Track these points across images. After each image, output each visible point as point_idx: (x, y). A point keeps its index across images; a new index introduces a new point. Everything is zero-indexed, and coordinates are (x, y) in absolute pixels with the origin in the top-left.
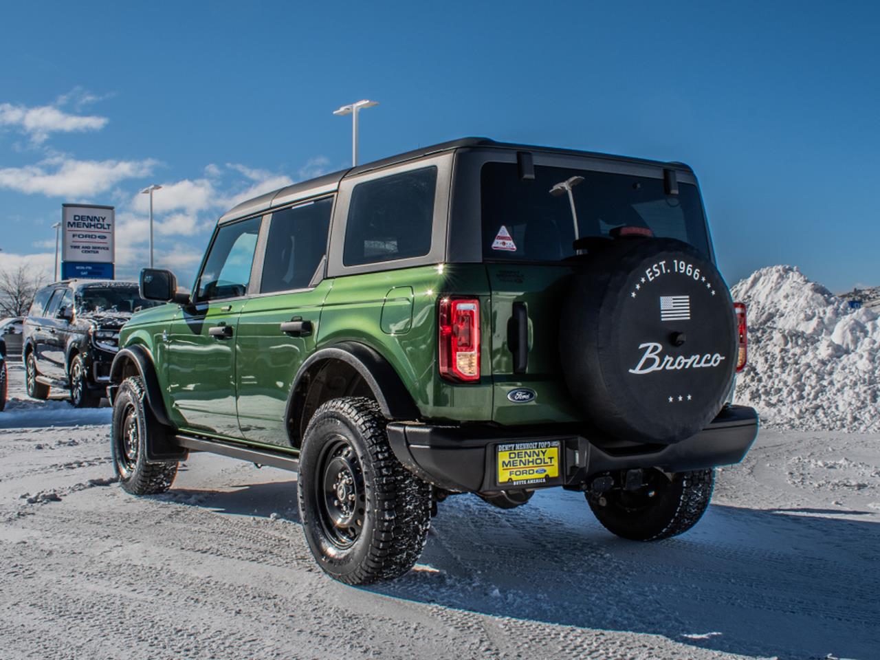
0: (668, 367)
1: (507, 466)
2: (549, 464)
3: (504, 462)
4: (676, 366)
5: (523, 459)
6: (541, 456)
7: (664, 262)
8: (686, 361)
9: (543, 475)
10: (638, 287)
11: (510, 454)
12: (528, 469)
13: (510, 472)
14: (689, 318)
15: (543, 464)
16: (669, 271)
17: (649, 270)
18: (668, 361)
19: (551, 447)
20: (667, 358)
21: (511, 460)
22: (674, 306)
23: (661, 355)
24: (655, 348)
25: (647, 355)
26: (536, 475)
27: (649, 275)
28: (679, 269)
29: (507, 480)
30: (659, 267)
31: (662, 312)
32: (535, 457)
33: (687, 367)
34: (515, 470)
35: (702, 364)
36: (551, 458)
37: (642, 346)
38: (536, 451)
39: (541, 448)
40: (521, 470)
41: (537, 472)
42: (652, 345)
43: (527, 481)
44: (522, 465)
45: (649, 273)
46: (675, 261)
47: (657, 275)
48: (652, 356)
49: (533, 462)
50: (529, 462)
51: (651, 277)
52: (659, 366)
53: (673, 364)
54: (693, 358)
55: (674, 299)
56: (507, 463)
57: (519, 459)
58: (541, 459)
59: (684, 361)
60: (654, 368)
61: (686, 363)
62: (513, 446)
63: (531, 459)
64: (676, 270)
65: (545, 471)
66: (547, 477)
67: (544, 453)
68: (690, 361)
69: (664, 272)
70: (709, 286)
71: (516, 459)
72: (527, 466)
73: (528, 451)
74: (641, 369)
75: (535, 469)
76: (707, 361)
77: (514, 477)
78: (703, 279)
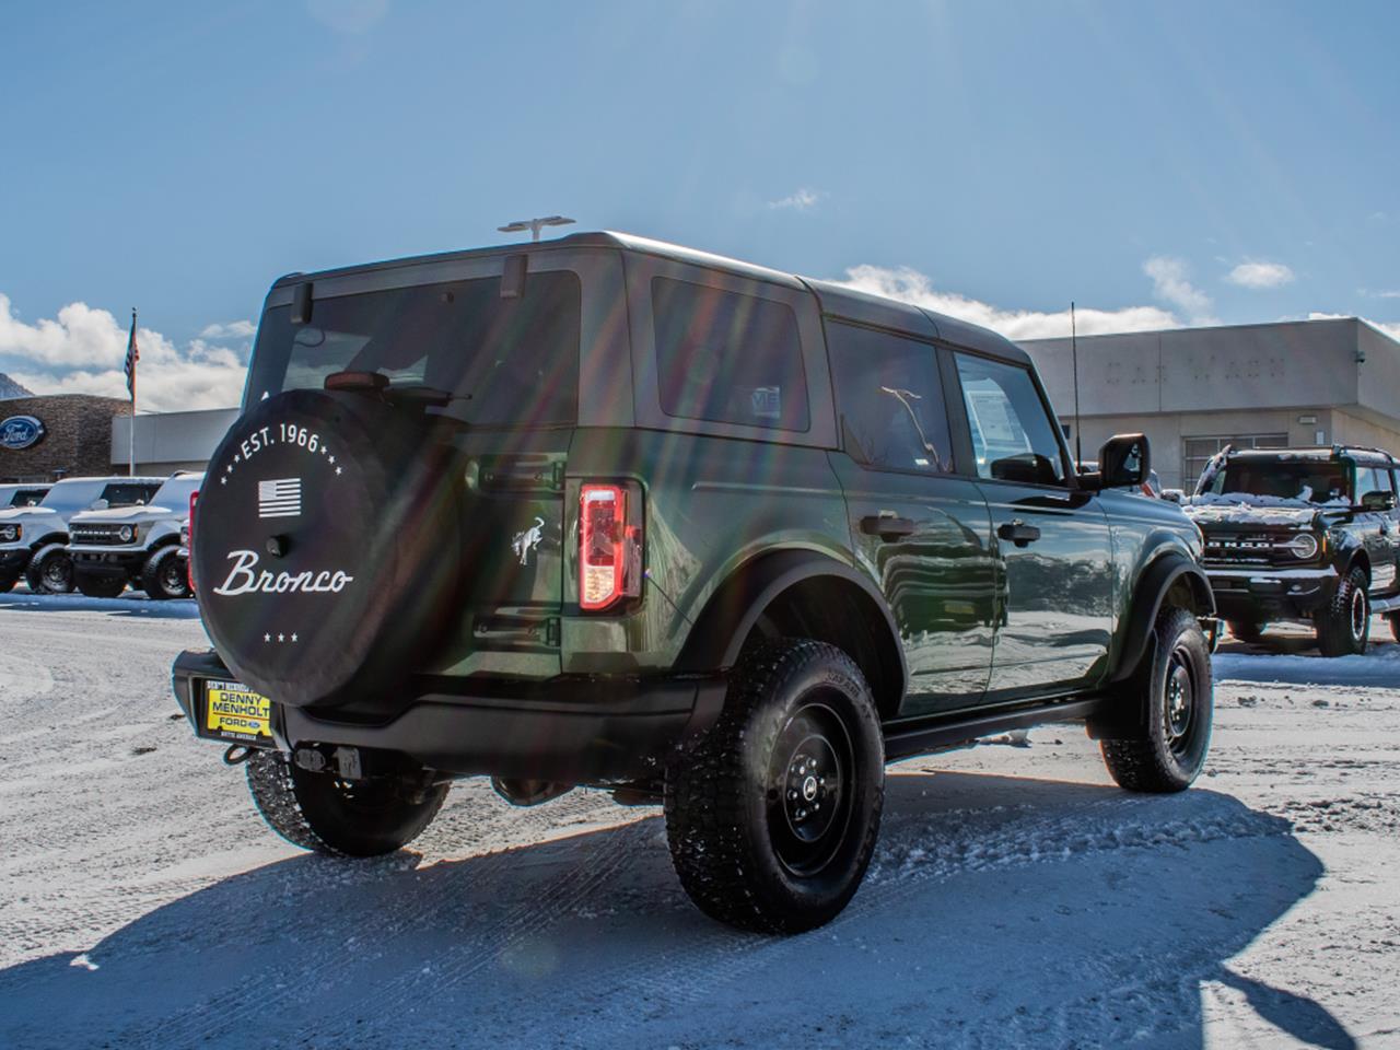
0: (265, 589)
1: (218, 709)
2: (263, 717)
3: (215, 704)
4: (276, 587)
5: (235, 704)
6: (255, 703)
7: (266, 429)
8: (292, 580)
9: (256, 731)
10: (230, 469)
11: (221, 694)
12: (239, 719)
13: (221, 718)
14: (299, 513)
15: (256, 716)
16: (272, 442)
17: (246, 442)
18: (266, 579)
20: (265, 574)
21: (223, 703)
22: (278, 495)
23: (257, 570)
24: (249, 559)
25: (238, 568)
26: (248, 730)
27: (245, 451)
28: (287, 437)
29: (216, 728)
30: (260, 438)
31: (261, 505)
32: (249, 704)
33: (293, 589)
34: (226, 717)
35: (316, 587)
36: (265, 709)
37: (231, 555)
38: (250, 696)
40: (233, 718)
41: (249, 724)
42: (244, 554)
43: (236, 733)
44: (234, 713)
45: (246, 447)
46: (283, 426)
47: (255, 450)
48: (245, 570)
49: (246, 710)
50: (241, 709)
51: (248, 452)
52: (253, 585)
53: (272, 584)
54: (302, 576)
55: (278, 484)
56: (218, 706)
57: (230, 703)
58: (255, 708)
59: (288, 580)
60: (247, 588)
61: (291, 584)
62: (222, 684)
63: (243, 706)
64: (283, 440)
65: (257, 725)
66: (260, 733)
67: (258, 701)
68: (297, 581)
69: (266, 443)
70: (332, 460)
71: (228, 702)
72: (239, 714)
73: (241, 695)
74: (229, 589)
75: (249, 720)
76: (325, 583)
77: (225, 727)
78: (324, 450)
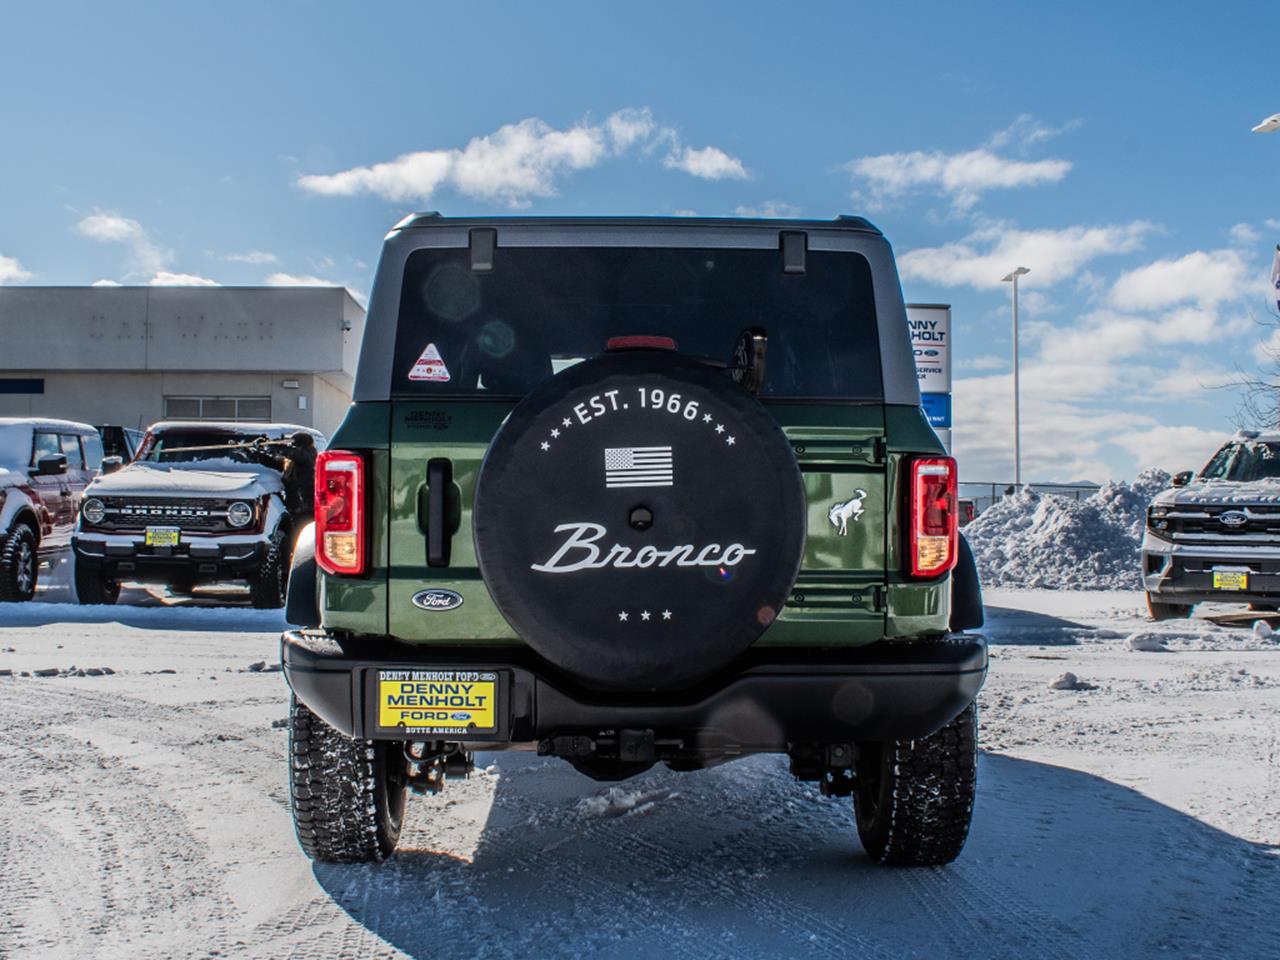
0: (618, 564)
1: (396, 703)
2: (477, 706)
3: (391, 697)
4: (637, 561)
5: (428, 696)
6: (462, 692)
7: (616, 392)
8: (662, 554)
9: (466, 723)
10: (555, 433)
11: (403, 686)
12: (435, 712)
13: (402, 713)
14: (671, 483)
15: (464, 706)
16: (626, 406)
17: (582, 405)
18: (619, 554)
19: (480, 681)
20: (617, 548)
21: (405, 695)
22: (635, 464)
23: (605, 545)
24: (590, 533)
25: (572, 542)
26: (450, 722)
27: (580, 415)
28: (649, 402)
29: (395, 724)
30: (606, 402)
31: (608, 474)
32: (451, 694)
33: (663, 564)
34: (411, 711)
35: (700, 561)
36: (481, 699)
37: (560, 528)
38: (453, 685)
39: (460, 680)
40: (423, 711)
41: (453, 717)
42: (583, 527)
43: (432, 728)
44: (425, 704)
45: (581, 410)
46: (642, 391)
47: (597, 414)
48: (584, 544)
49: (446, 701)
50: (438, 701)
51: (585, 417)
52: (599, 560)
53: (630, 558)
54: (678, 550)
55: (635, 452)
56: (396, 699)
57: (419, 695)
58: (461, 698)
59: (655, 554)
60: (589, 563)
61: (660, 559)
62: (407, 674)
63: (442, 697)
64: (643, 405)
65: (469, 717)
66: (472, 725)
67: (467, 690)
68: (669, 556)
69: (615, 408)
70: (720, 429)
71: (415, 693)
72: (434, 706)
73: (438, 685)
74: (557, 565)
75: (450, 713)
76: (710, 556)
77: (408, 721)
78: (708, 418)
